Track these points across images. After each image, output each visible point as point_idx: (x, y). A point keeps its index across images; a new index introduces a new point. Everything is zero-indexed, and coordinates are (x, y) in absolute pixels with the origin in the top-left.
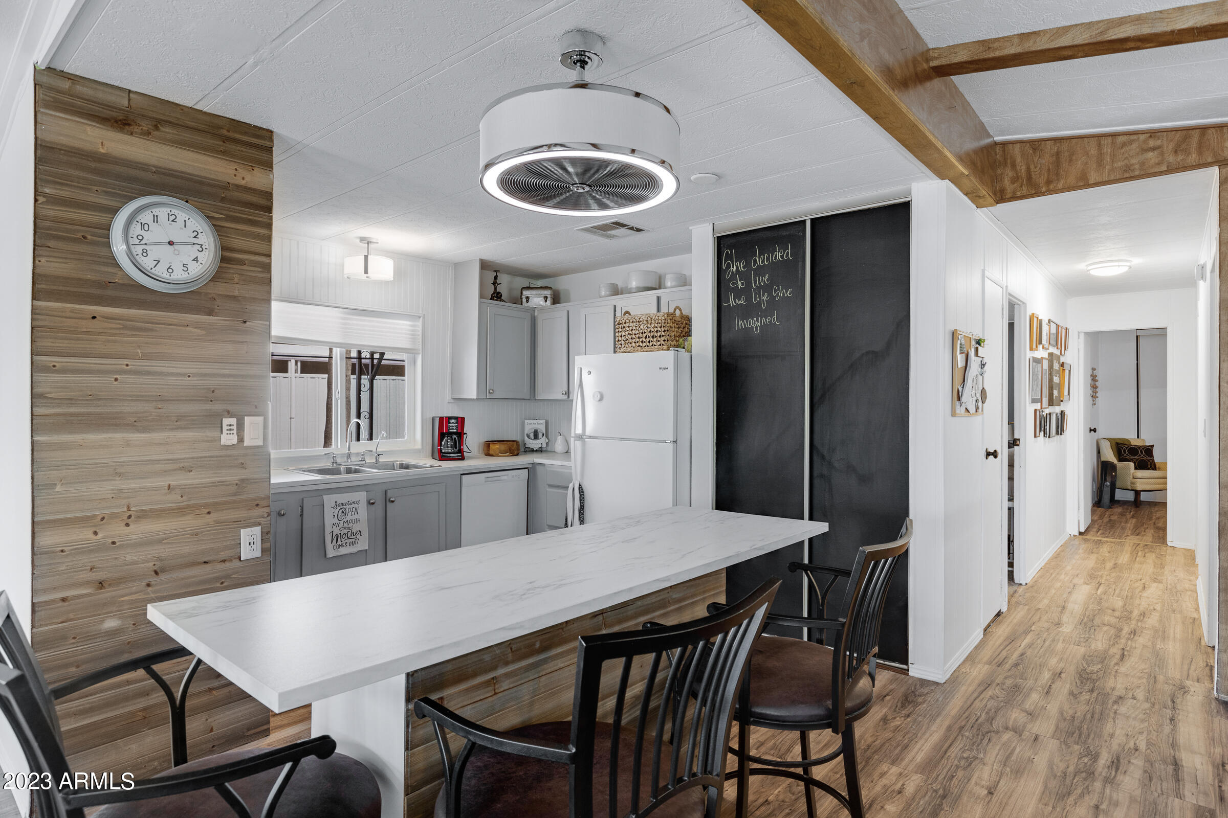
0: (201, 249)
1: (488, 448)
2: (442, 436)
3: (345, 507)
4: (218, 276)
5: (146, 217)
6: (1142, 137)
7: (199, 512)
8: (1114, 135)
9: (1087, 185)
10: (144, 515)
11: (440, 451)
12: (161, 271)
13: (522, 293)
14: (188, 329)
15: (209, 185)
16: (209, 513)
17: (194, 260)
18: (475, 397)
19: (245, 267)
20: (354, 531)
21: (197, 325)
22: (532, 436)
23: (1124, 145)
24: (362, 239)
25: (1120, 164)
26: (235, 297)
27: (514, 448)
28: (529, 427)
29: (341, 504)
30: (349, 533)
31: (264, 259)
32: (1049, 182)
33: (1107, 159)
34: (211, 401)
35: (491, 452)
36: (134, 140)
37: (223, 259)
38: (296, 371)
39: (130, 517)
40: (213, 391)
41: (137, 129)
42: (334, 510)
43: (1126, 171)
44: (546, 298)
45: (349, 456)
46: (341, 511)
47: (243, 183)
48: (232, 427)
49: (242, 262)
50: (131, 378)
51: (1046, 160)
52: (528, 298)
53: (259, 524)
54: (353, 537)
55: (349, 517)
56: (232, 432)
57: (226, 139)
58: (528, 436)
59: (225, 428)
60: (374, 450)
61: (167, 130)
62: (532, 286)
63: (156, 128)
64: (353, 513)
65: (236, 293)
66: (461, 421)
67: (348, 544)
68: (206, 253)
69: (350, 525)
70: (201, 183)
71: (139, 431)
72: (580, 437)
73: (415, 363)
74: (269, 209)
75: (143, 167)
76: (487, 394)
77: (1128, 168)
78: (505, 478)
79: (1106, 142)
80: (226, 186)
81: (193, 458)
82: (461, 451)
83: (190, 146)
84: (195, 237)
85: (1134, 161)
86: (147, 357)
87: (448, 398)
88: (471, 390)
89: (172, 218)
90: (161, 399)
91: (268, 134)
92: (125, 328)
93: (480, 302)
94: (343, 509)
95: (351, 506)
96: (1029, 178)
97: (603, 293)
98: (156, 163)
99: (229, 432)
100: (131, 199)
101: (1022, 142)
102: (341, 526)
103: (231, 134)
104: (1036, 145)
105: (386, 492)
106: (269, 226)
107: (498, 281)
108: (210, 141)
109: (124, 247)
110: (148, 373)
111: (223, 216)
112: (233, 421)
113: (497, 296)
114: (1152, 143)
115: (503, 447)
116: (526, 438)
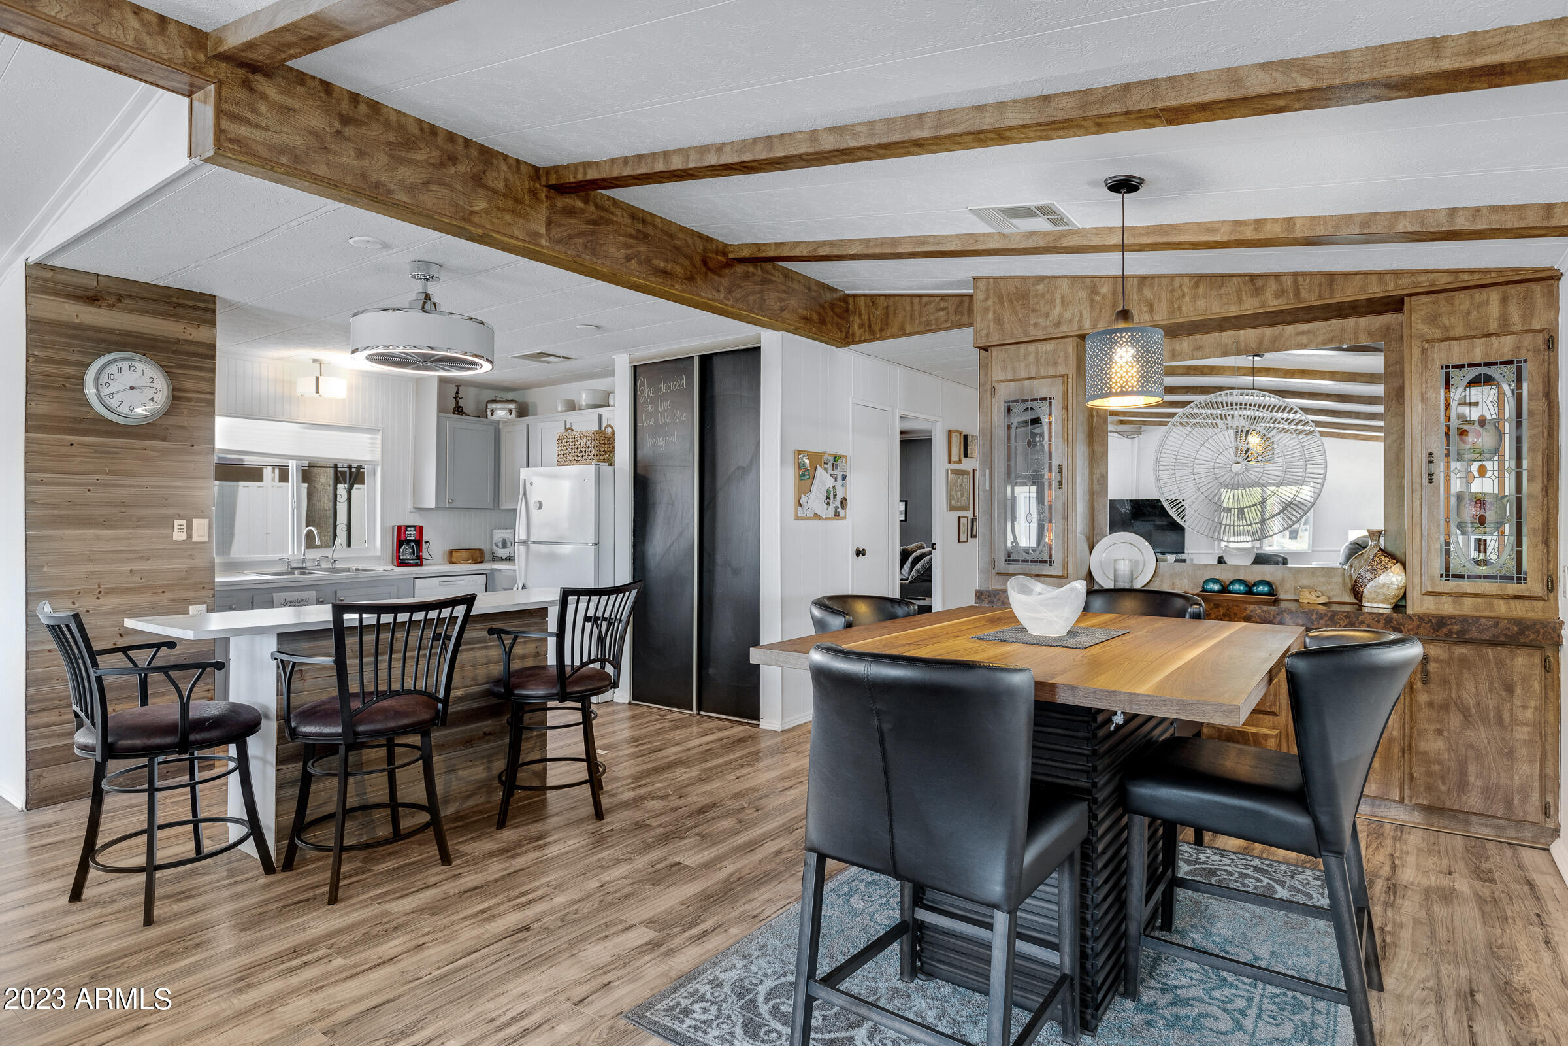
0: (156, 391)
1: (452, 556)
2: (400, 544)
4: (170, 411)
5: (112, 369)
6: (937, 299)
7: (155, 591)
8: (920, 296)
9: (905, 335)
10: (112, 591)
11: (398, 557)
12: (124, 409)
13: (487, 406)
14: (145, 451)
15: (163, 341)
16: (163, 592)
17: (150, 400)
18: (433, 506)
19: (192, 403)
21: (153, 449)
22: (500, 545)
23: (926, 304)
24: (315, 361)
25: (923, 319)
26: (184, 426)
27: (478, 556)
28: (499, 535)
29: (290, 602)
31: (209, 397)
32: (881, 330)
33: (916, 314)
34: (165, 506)
35: (454, 560)
36: (102, 311)
37: (174, 398)
38: (273, 480)
39: (100, 592)
40: (167, 499)
41: (103, 303)
43: (927, 325)
44: (510, 411)
45: (304, 560)
47: (191, 338)
48: (182, 527)
49: (190, 400)
50: (101, 489)
51: (880, 312)
52: (492, 412)
53: (205, 603)
56: (182, 531)
57: (176, 305)
58: (497, 545)
59: (176, 527)
60: (330, 556)
61: (129, 303)
62: (498, 399)
63: (119, 300)
65: (185, 423)
66: (420, 530)
68: (160, 394)
70: (156, 340)
71: (107, 529)
72: (525, 543)
73: (375, 474)
74: (213, 357)
75: (109, 331)
76: (445, 502)
77: (928, 323)
78: (462, 582)
79: (916, 300)
80: (177, 341)
81: (150, 550)
82: (419, 558)
83: (147, 313)
84: (151, 382)
85: (932, 318)
86: (112, 473)
87: (409, 506)
88: (430, 500)
89: (133, 369)
90: (125, 505)
91: (211, 299)
92: (96, 452)
93: (439, 417)
96: (870, 326)
97: (559, 409)
98: (120, 328)
99: (180, 531)
100: (100, 355)
101: (865, 296)
103: (181, 301)
104: (873, 299)
105: (336, 592)
106: (213, 370)
107: (460, 396)
108: (162, 307)
109: (95, 390)
110: (114, 485)
111: (174, 365)
112: (183, 522)
113: (458, 410)
114: (943, 305)
115: (465, 555)
116: (495, 547)
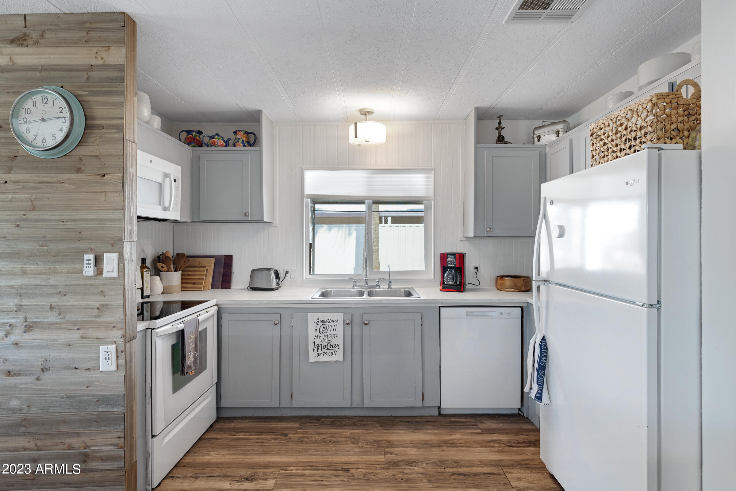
0: (64, 121)
2: (444, 269)
3: (325, 324)
4: (83, 141)
5: (28, 103)
7: (71, 328)
10: (35, 326)
11: (443, 283)
12: (39, 142)
13: (534, 133)
14: (63, 184)
16: (78, 329)
17: (60, 130)
18: (472, 234)
19: (103, 131)
20: (333, 344)
21: (70, 182)
24: (361, 111)
26: (96, 156)
29: (322, 321)
30: (329, 346)
34: (79, 241)
36: (30, 50)
40: (80, 233)
41: (31, 42)
42: (317, 325)
44: (558, 133)
46: (323, 326)
47: (102, 62)
48: (90, 262)
49: (101, 127)
52: (539, 137)
53: (115, 343)
54: (331, 348)
55: (329, 333)
56: (90, 266)
57: (89, 31)
59: (85, 262)
60: (387, 278)
61: (50, 37)
63: (42, 36)
64: (332, 330)
65: (97, 153)
66: (462, 257)
67: (327, 354)
69: (330, 339)
70: (72, 70)
71: (31, 263)
73: (431, 208)
75: (35, 68)
76: (485, 232)
78: (494, 314)
80: (89, 68)
81: (67, 285)
82: (462, 284)
83: (63, 43)
84: (60, 112)
87: (460, 236)
88: (471, 229)
89: (45, 101)
90: (45, 239)
91: (120, 16)
92: (23, 188)
93: (477, 148)
94: (324, 325)
95: (331, 324)
99: (87, 266)
102: (322, 338)
103: (93, 26)
106: (122, 93)
107: (502, 126)
108: (77, 35)
111: (88, 93)
112: (93, 256)
115: (508, 282)
